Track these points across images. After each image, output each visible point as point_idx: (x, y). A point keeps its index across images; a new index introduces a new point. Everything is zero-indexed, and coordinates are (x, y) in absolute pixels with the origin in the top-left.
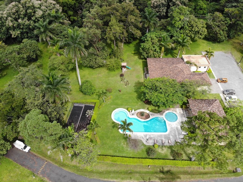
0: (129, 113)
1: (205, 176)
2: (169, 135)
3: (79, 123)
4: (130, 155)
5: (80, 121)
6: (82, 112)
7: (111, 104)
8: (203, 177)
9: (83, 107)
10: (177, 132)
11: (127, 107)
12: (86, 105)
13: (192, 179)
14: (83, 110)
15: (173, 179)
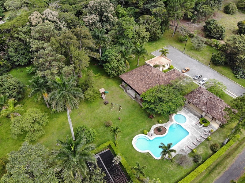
0: (147, 136)
1: (239, 149)
2: (192, 135)
3: (112, 178)
4: (183, 174)
5: (111, 175)
6: (103, 163)
7: (123, 137)
8: (239, 152)
9: (99, 158)
10: (195, 129)
11: (139, 131)
12: (100, 153)
13: (235, 158)
14: (102, 161)
15: (225, 168)
